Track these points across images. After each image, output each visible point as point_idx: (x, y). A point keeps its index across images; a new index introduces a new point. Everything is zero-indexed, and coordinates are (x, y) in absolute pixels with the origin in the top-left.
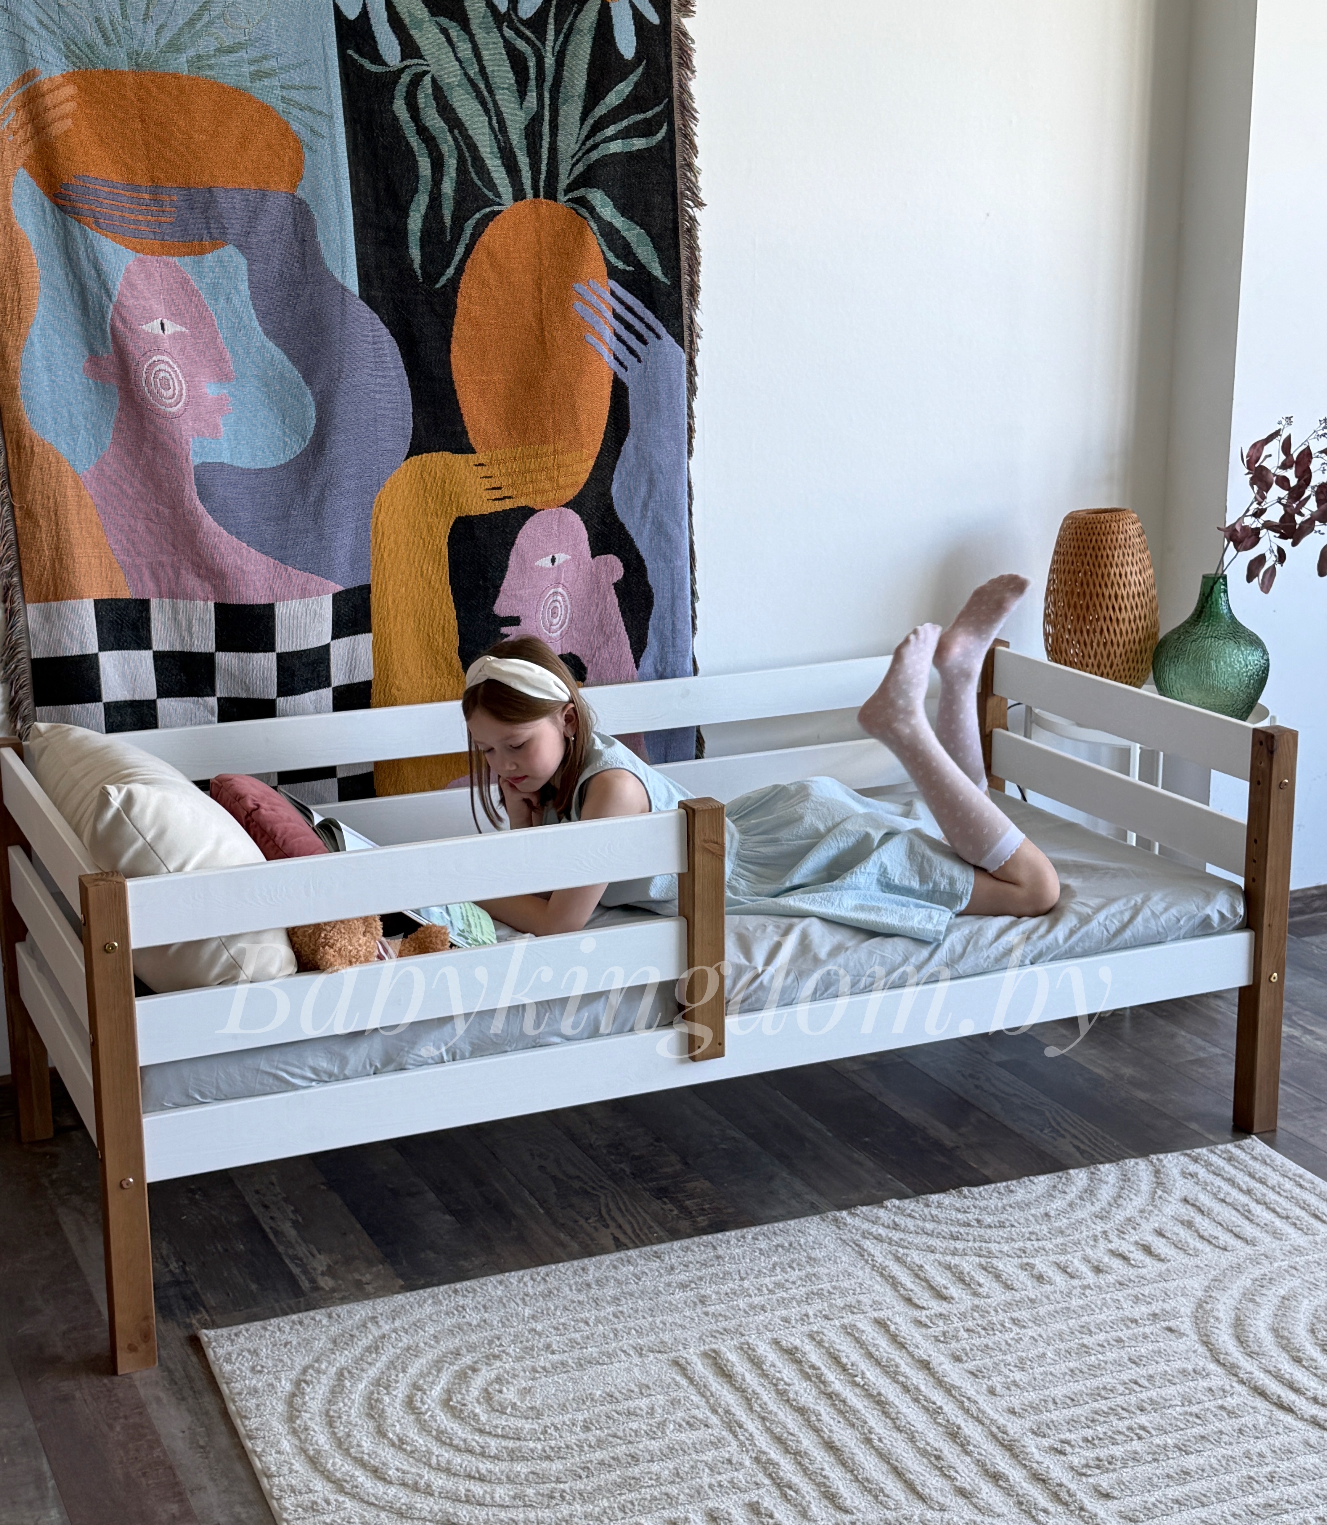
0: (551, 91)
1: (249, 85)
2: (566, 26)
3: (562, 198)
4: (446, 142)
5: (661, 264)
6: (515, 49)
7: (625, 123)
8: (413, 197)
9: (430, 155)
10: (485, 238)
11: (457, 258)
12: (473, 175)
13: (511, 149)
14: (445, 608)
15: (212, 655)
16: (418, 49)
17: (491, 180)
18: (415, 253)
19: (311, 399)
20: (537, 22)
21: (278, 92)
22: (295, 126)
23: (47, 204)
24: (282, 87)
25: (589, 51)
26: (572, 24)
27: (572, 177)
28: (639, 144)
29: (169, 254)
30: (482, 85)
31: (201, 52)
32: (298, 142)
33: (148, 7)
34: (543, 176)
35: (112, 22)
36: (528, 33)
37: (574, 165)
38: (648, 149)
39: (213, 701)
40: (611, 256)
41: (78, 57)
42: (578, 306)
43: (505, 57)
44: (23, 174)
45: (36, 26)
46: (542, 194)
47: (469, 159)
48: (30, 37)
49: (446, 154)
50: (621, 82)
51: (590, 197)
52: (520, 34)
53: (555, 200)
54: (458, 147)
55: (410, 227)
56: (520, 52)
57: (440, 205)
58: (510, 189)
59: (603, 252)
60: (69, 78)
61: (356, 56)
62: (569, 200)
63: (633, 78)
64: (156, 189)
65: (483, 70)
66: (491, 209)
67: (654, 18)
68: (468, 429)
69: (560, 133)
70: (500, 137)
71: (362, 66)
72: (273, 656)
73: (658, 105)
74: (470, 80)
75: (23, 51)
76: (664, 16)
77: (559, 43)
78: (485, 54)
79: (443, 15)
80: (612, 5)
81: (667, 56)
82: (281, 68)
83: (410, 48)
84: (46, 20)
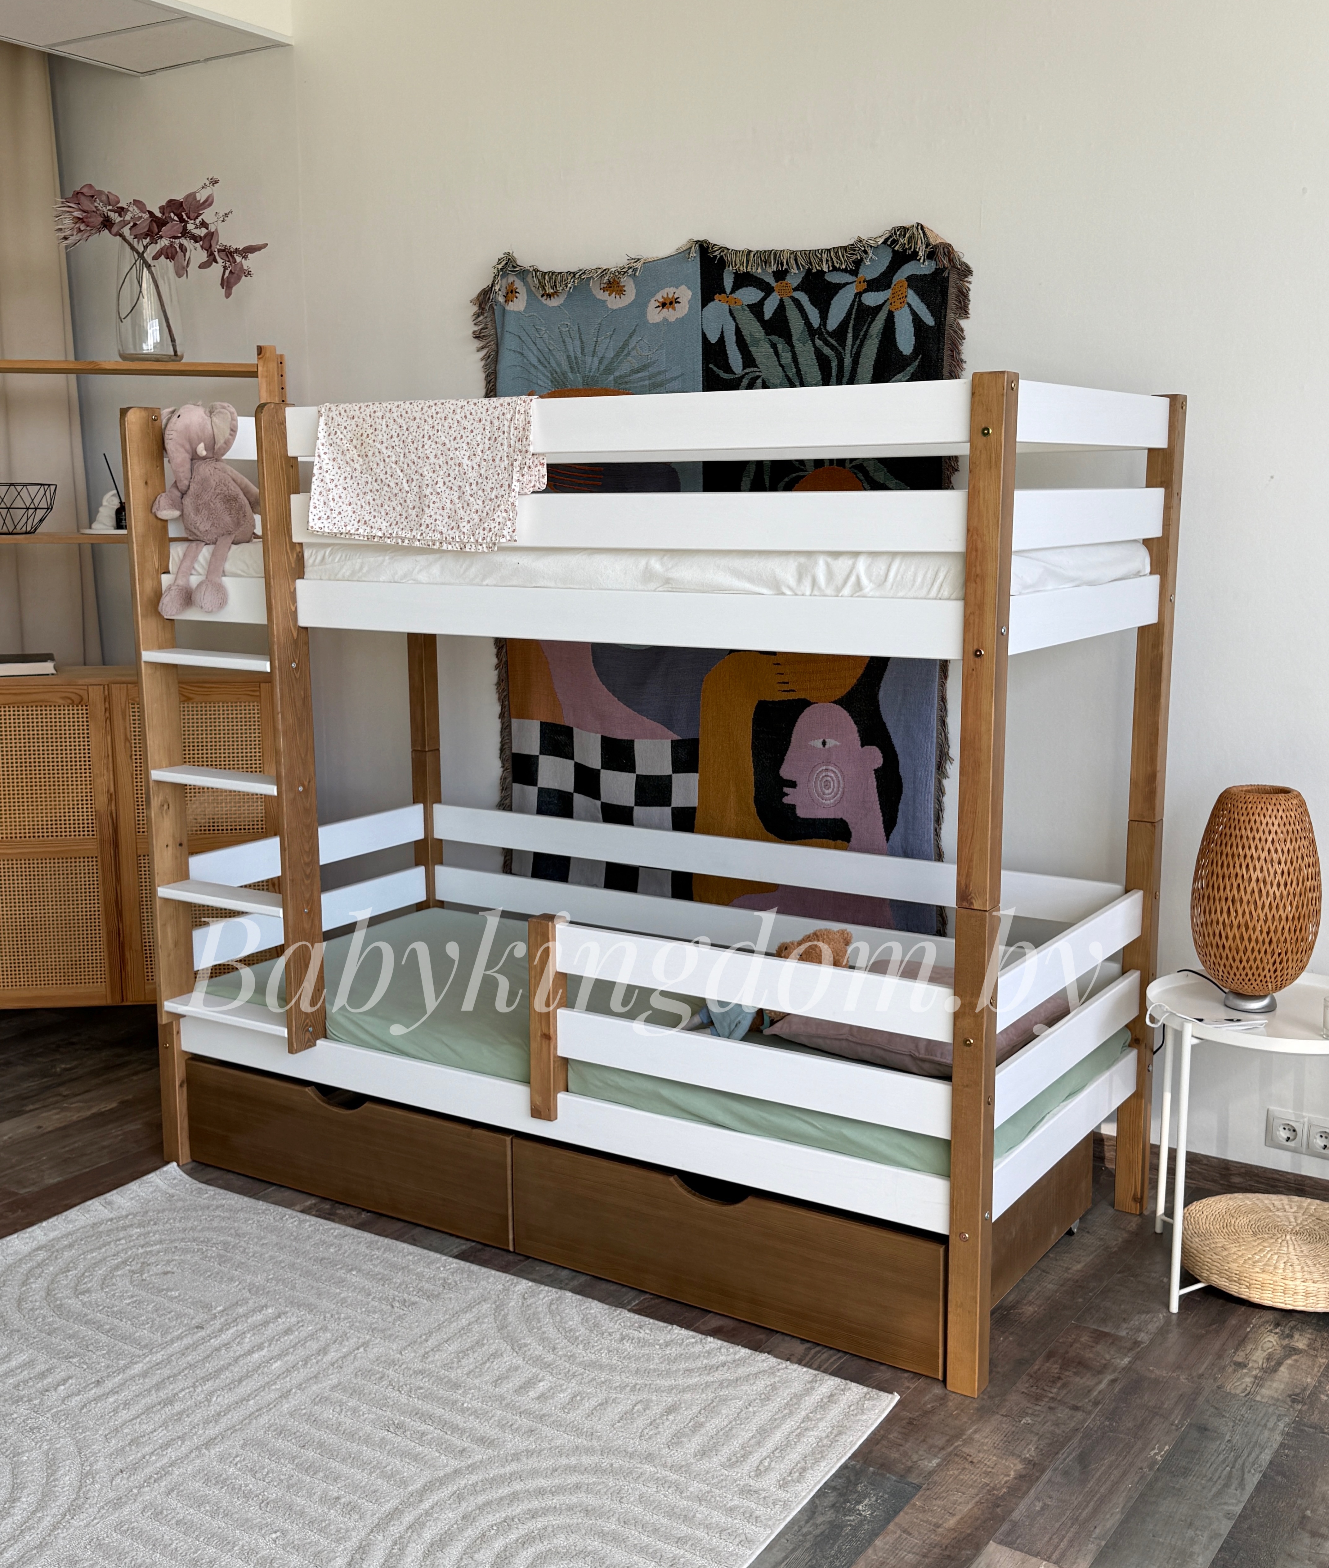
2: (862, 333)
3: (848, 465)
6: (823, 354)
14: (746, 766)
15: (599, 771)
16: (754, 360)
20: (840, 333)
25: (876, 351)
26: (867, 331)
31: (622, 373)
33: (595, 347)
36: (832, 342)
43: (815, 361)
45: (536, 363)
48: (531, 371)
50: (900, 372)
52: (827, 343)
53: (844, 466)
56: (826, 356)
57: (763, 472)
61: (715, 369)
62: (852, 467)
63: (910, 370)
65: (798, 372)
66: (798, 473)
67: (929, 320)
71: (718, 375)
72: (633, 776)
74: (789, 380)
76: (940, 318)
77: (855, 347)
78: (801, 360)
79: (774, 334)
80: (896, 314)
81: (940, 350)
82: (667, 380)
83: (749, 360)
84: (542, 359)
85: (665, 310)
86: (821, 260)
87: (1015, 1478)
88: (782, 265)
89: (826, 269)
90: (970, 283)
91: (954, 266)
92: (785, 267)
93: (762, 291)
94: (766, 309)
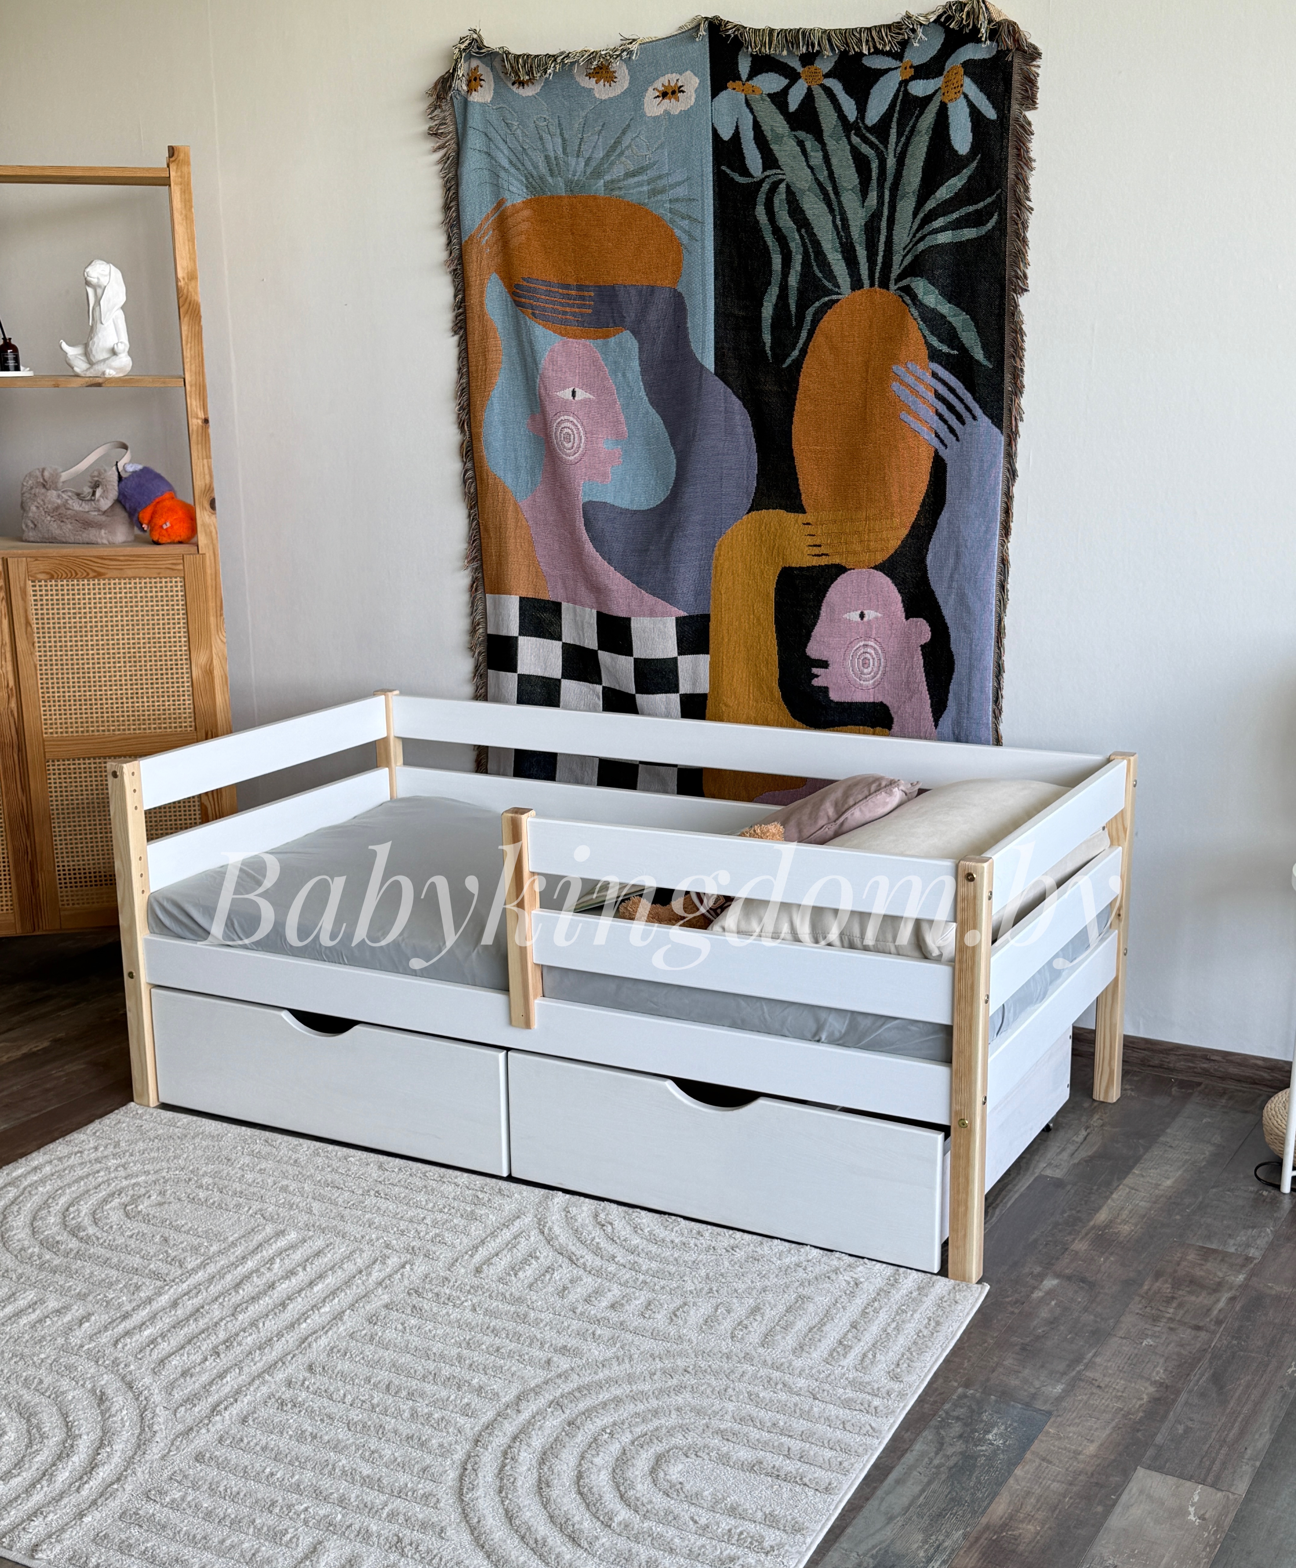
0: (890, 191)
1: (646, 201)
2: (908, 129)
4: (795, 240)
5: (983, 348)
6: (861, 153)
7: (955, 216)
8: (767, 289)
9: (782, 253)
10: (823, 324)
11: (801, 342)
12: (815, 268)
13: (852, 243)
14: (769, 643)
15: (594, 652)
16: (776, 160)
17: (831, 271)
18: (767, 338)
19: (674, 456)
20: (882, 128)
21: (667, 205)
22: (678, 232)
24: (670, 201)
25: (925, 149)
26: (914, 127)
27: (902, 268)
28: (967, 234)
29: (586, 337)
30: (830, 189)
31: (614, 176)
33: (580, 144)
35: (556, 158)
36: (873, 139)
37: (905, 256)
38: (979, 239)
39: (599, 688)
42: (895, 386)
43: (851, 162)
44: (495, 277)
45: (507, 166)
46: (877, 283)
47: (812, 254)
48: (503, 174)
49: (794, 250)
50: (954, 176)
51: (913, 286)
52: (865, 140)
54: (804, 244)
55: (763, 315)
56: (865, 156)
57: (787, 295)
58: (849, 279)
59: (925, 337)
60: (527, 204)
61: (728, 171)
63: (966, 173)
64: (580, 287)
65: (830, 176)
66: (830, 298)
67: (990, 113)
68: (802, 491)
69: (896, 227)
70: (842, 233)
71: (732, 179)
72: (631, 659)
73: (991, 195)
74: (819, 185)
75: (497, 185)
76: (1003, 110)
77: (901, 144)
78: (834, 161)
79: (800, 130)
80: (950, 105)
81: (1003, 148)
82: (670, 186)
83: (770, 161)
84: (514, 160)
85: (666, 101)
86: (860, 40)
87: (1150, 1402)
88: (813, 46)
89: (865, 52)
90: (1039, 66)
91: (1019, 48)
92: (817, 48)
93: (786, 78)
94: (790, 99)
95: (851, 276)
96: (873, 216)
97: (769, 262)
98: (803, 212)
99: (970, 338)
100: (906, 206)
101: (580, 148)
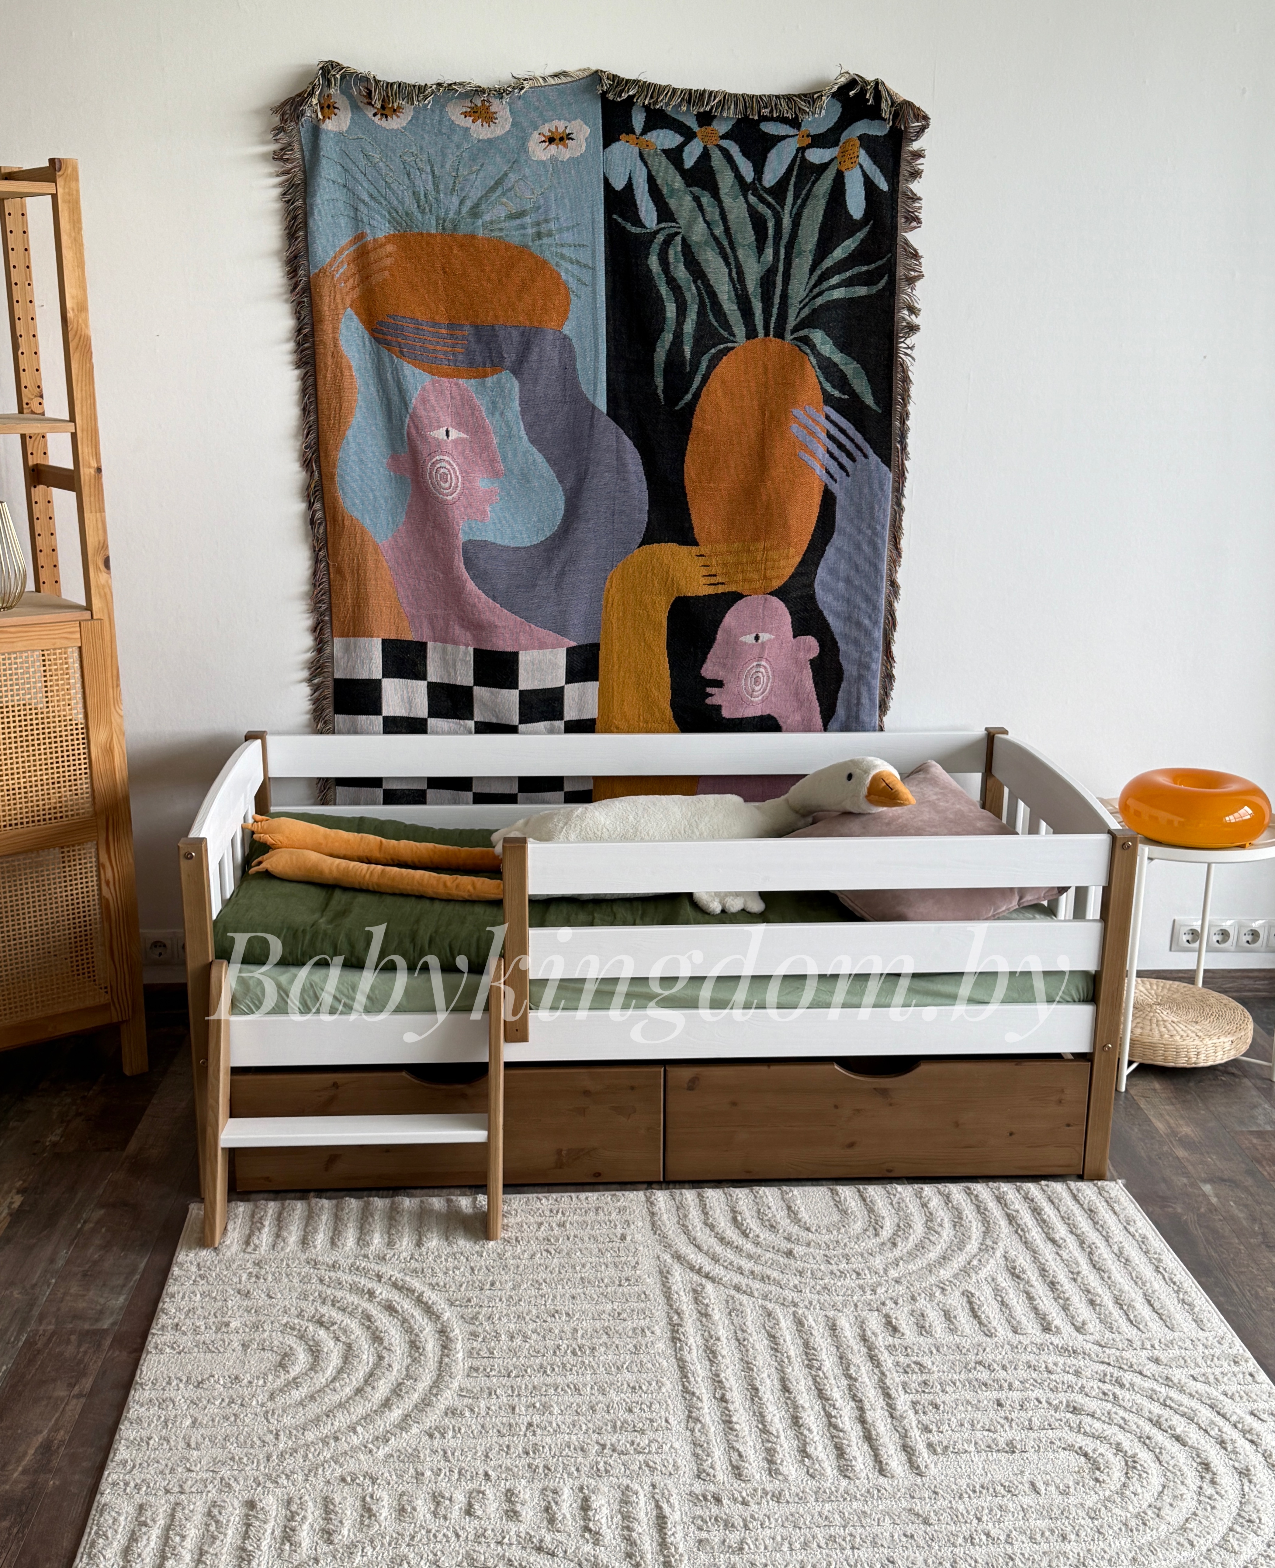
0: (786, 248)
1: (530, 244)
2: (804, 192)
3: (789, 337)
4: (690, 290)
5: (873, 394)
6: (757, 212)
7: (849, 274)
8: (660, 335)
9: (677, 300)
10: (719, 370)
11: (695, 386)
12: (711, 317)
13: (748, 295)
14: (661, 668)
15: (471, 688)
16: (672, 214)
17: (727, 321)
18: (659, 381)
19: (562, 494)
20: (779, 191)
21: (554, 249)
22: (565, 276)
23: (367, 336)
24: (557, 245)
25: (823, 211)
26: (809, 192)
27: (799, 320)
28: (860, 291)
29: (458, 377)
30: (726, 244)
32: (567, 288)
33: (455, 183)
34: (773, 319)
35: (426, 195)
36: (770, 199)
37: (802, 308)
38: (869, 297)
39: (471, 724)
40: (828, 387)
41: (398, 223)
42: (795, 427)
43: (748, 219)
44: (351, 313)
45: (367, 199)
47: (708, 305)
48: (362, 207)
49: (690, 299)
50: (848, 238)
51: (812, 336)
52: (762, 200)
53: (783, 338)
54: (700, 294)
55: (656, 360)
56: (762, 215)
57: (682, 342)
58: (744, 329)
59: (820, 383)
60: (390, 239)
61: (620, 220)
62: (795, 339)
63: (860, 235)
64: (452, 326)
65: (727, 231)
67: (883, 184)
68: (695, 525)
69: (791, 282)
70: (738, 286)
71: (624, 228)
73: (881, 258)
74: (716, 239)
75: (357, 220)
76: (894, 183)
77: (796, 206)
78: (731, 218)
79: (697, 186)
80: (846, 174)
81: (894, 218)
82: (557, 230)
83: (665, 213)
84: (375, 193)
85: (553, 147)
93: (681, 135)
94: (685, 155)
95: (746, 325)
96: (768, 271)
97: (663, 309)
98: (698, 264)
99: (861, 385)
100: (802, 264)
101: (454, 186)
